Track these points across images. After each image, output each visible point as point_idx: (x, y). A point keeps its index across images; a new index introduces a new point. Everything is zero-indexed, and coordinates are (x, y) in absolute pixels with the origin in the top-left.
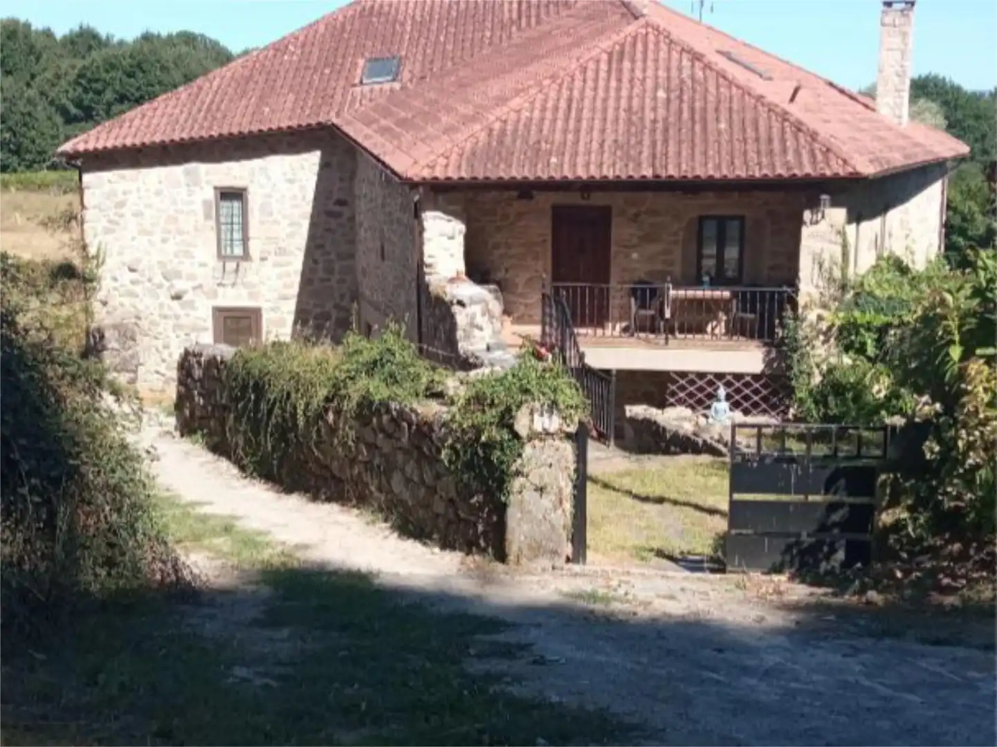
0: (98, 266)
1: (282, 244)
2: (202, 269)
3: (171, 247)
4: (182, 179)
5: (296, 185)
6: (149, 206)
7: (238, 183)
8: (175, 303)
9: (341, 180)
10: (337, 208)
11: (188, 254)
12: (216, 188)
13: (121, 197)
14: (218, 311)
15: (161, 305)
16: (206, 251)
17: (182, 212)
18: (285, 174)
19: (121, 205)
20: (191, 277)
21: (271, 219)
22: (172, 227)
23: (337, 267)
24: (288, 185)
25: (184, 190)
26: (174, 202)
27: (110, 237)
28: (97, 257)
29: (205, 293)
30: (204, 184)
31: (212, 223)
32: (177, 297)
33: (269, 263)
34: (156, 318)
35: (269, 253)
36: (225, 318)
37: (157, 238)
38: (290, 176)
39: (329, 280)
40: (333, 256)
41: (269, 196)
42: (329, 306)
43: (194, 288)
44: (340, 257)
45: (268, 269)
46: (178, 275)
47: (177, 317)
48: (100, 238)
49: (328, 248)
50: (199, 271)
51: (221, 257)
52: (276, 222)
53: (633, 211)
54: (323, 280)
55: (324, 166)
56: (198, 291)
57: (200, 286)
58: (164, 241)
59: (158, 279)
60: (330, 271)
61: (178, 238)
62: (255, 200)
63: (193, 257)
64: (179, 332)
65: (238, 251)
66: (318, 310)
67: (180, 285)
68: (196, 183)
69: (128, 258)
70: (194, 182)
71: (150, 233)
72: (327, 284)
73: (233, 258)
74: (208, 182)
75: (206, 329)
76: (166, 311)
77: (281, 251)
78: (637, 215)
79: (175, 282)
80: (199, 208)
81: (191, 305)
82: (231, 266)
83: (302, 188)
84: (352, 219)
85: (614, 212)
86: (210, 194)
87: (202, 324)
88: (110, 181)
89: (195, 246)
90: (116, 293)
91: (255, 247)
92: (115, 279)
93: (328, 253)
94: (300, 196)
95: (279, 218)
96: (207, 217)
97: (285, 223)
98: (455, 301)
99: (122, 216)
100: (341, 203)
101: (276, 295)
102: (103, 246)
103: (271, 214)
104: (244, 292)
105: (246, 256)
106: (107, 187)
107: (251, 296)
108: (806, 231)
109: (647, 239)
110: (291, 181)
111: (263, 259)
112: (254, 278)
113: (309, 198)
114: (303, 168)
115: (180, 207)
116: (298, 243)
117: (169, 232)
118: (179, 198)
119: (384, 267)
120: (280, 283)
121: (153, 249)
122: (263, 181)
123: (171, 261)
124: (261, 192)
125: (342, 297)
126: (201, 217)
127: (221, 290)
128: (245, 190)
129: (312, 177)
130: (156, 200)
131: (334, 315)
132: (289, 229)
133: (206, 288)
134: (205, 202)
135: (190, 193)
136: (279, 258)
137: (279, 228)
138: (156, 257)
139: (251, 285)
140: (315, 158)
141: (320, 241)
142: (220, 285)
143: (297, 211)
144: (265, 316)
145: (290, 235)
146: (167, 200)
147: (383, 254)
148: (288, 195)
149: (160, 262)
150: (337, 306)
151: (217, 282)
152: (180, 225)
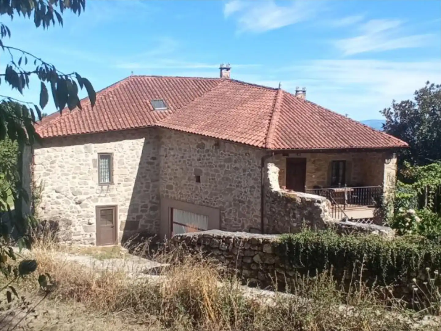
0: (40, 192)
1: (128, 177)
2: (92, 190)
3: (77, 180)
4: (83, 150)
5: (135, 151)
6: (66, 163)
7: (108, 151)
8: (78, 206)
9: (154, 149)
10: (152, 161)
11: (85, 183)
12: (98, 154)
13: (54, 159)
14: (97, 207)
15: (71, 207)
16: (93, 181)
17: (82, 164)
18: (130, 147)
19: (53, 162)
20: (86, 194)
21: (123, 166)
22: (78, 172)
23: (151, 185)
24: (131, 152)
25: (84, 154)
26: (80, 160)
27: (47, 177)
28: (40, 187)
29: (92, 200)
30: (93, 152)
31: (97, 169)
32: (79, 203)
33: (122, 185)
34: (69, 213)
35: (122, 181)
36: (101, 210)
37: (70, 177)
38: (132, 148)
39: (148, 191)
40: (150, 181)
41: (122, 156)
42: (147, 202)
43: (87, 198)
44: (153, 181)
45: (122, 188)
46: (80, 193)
47: (79, 212)
48: (42, 178)
49: (147, 178)
50: (90, 191)
51: (100, 184)
52: (125, 168)
53: (313, 159)
54: (145, 191)
55: (146, 144)
56: (89, 200)
57: (91, 197)
58: (74, 178)
59: (71, 195)
60: (148, 187)
61: (81, 176)
62: (116, 158)
63: (88, 185)
64: (79, 219)
65: (107, 181)
66: (143, 204)
67: (80, 197)
68: (90, 152)
69: (55, 187)
70: (88, 151)
71: (66, 175)
72: (147, 193)
73: (105, 184)
74: (95, 151)
75: (92, 216)
76: (73, 210)
77: (127, 180)
78: (314, 161)
79: (78, 196)
80: (90, 162)
81: (86, 206)
82: (105, 187)
83: (137, 153)
84: (158, 165)
85: (307, 160)
86: (96, 156)
87: (90, 214)
88: (48, 152)
89: (89, 179)
90: (49, 203)
91: (116, 179)
92: (49, 197)
93: (148, 180)
94: (136, 156)
95: (126, 165)
96: (95, 167)
97: (129, 167)
98: (316, 201)
99: (54, 167)
100: (154, 158)
101: (124, 199)
102: (43, 181)
103: (124, 164)
104: (110, 198)
105: (111, 182)
106: (47, 154)
107: (113, 200)
108: (386, 165)
109: (317, 170)
110: (132, 150)
111: (119, 184)
112: (115, 192)
113: (140, 157)
114: (138, 144)
115: (82, 162)
116: (135, 175)
117: (76, 174)
118: (81, 158)
119: (199, 185)
120: (126, 194)
121: (68, 182)
122: (120, 150)
123: (77, 187)
124: (119, 154)
125: (153, 198)
126: (92, 167)
127: (99, 199)
128: (112, 154)
129: (141, 148)
130: (70, 160)
131: (150, 205)
132: (131, 170)
133: (93, 198)
134: (94, 160)
135: (87, 156)
136: (126, 183)
137: (127, 170)
138: (70, 186)
139: (113, 195)
140: (143, 140)
141: (144, 175)
142: (99, 196)
143: (135, 163)
144: (119, 208)
145: (131, 173)
146: (75, 160)
147: (198, 180)
148: (131, 156)
149: (71, 188)
150: (151, 202)
151: (98, 195)
152: (82, 171)
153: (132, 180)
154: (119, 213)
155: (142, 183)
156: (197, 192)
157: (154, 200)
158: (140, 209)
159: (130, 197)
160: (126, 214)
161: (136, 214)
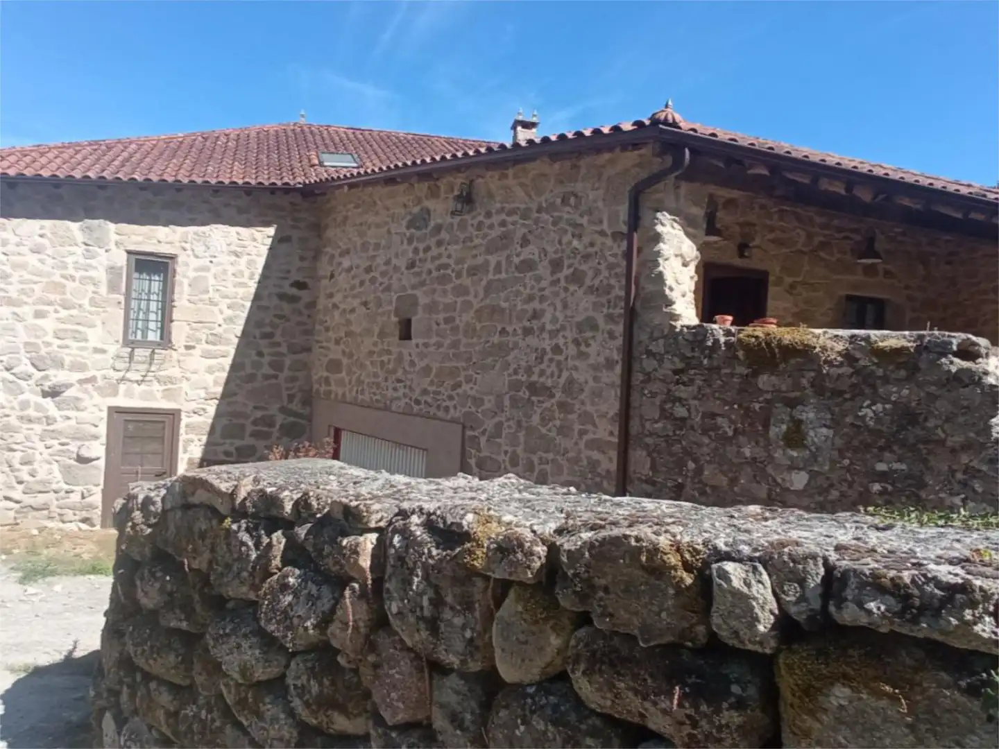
1: (218, 330)
2: (98, 356)
3: (49, 324)
4: (80, 238)
5: (245, 258)
6: (16, 266)
7: (164, 249)
8: (48, 403)
9: (302, 259)
10: (294, 291)
11: (80, 337)
12: (129, 252)
14: (115, 411)
15: (25, 405)
16: (105, 332)
17: (73, 278)
18: (229, 245)
20: (78, 367)
21: (206, 297)
22: (55, 298)
23: (288, 361)
24: (233, 258)
25: (80, 250)
26: (63, 265)
29: (98, 389)
30: (112, 246)
31: (120, 297)
32: (53, 393)
33: (197, 352)
34: (13, 421)
35: (199, 341)
36: (127, 421)
37: (27, 311)
38: (235, 248)
39: (276, 377)
40: (284, 349)
41: (204, 269)
42: (274, 409)
43: (81, 382)
44: (293, 350)
45: (196, 361)
46: (60, 364)
47: (50, 420)
49: (277, 338)
50: (92, 359)
51: (127, 342)
52: (212, 302)
53: (789, 280)
54: (267, 377)
55: (278, 240)
56: (89, 386)
57: (92, 380)
58: (39, 315)
59: (25, 367)
60: (277, 366)
61: (63, 313)
62: (185, 273)
63: (86, 340)
64: (49, 442)
65: (153, 336)
66: (259, 414)
67: (58, 377)
68: (101, 242)
70: (94, 241)
72: (273, 381)
73: (144, 343)
74: (118, 244)
75: (96, 437)
76: (31, 412)
77: (215, 339)
79: (51, 372)
80: (101, 275)
81: (76, 404)
82: (141, 353)
83: (250, 263)
84: (312, 305)
85: (771, 278)
86: (121, 259)
87: (93, 430)
89: (92, 326)
91: (179, 333)
93: (278, 344)
94: (247, 273)
95: (217, 297)
96: (113, 287)
97: (224, 304)
100: (300, 285)
101: (203, 394)
103: (207, 291)
104: (157, 388)
105: (165, 340)
107: (169, 394)
110: (237, 255)
111: (188, 348)
112: (175, 372)
113: (257, 277)
114: (255, 240)
115: (71, 271)
116: (239, 329)
117: (50, 304)
118: (69, 260)
119: (409, 348)
120: (210, 379)
121: (19, 327)
122: (200, 249)
123: (48, 344)
124: (195, 263)
125: (291, 398)
126: (103, 289)
127: (122, 387)
128: (173, 258)
129: (264, 251)
130: (32, 260)
131: (280, 419)
132: (229, 313)
133: (100, 382)
134: (112, 270)
135: (89, 255)
136: (211, 347)
137: (215, 309)
138: (23, 337)
139: (171, 380)
140: (271, 231)
141: (268, 329)
142: (123, 379)
143: (241, 291)
144: (185, 420)
145: (230, 320)
146: (50, 261)
147: (406, 333)
148: (231, 270)
149: (26, 344)
150: (283, 410)
151: (121, 374)
152: (68, 296)
153: (228, 342)
154: (183, 436)
155: (260, 354)
156: (400, 374)
157: (295, 406)
158: (250, 428)
159: (220, 389)
160: (204, 438)
161: (238, 443)
